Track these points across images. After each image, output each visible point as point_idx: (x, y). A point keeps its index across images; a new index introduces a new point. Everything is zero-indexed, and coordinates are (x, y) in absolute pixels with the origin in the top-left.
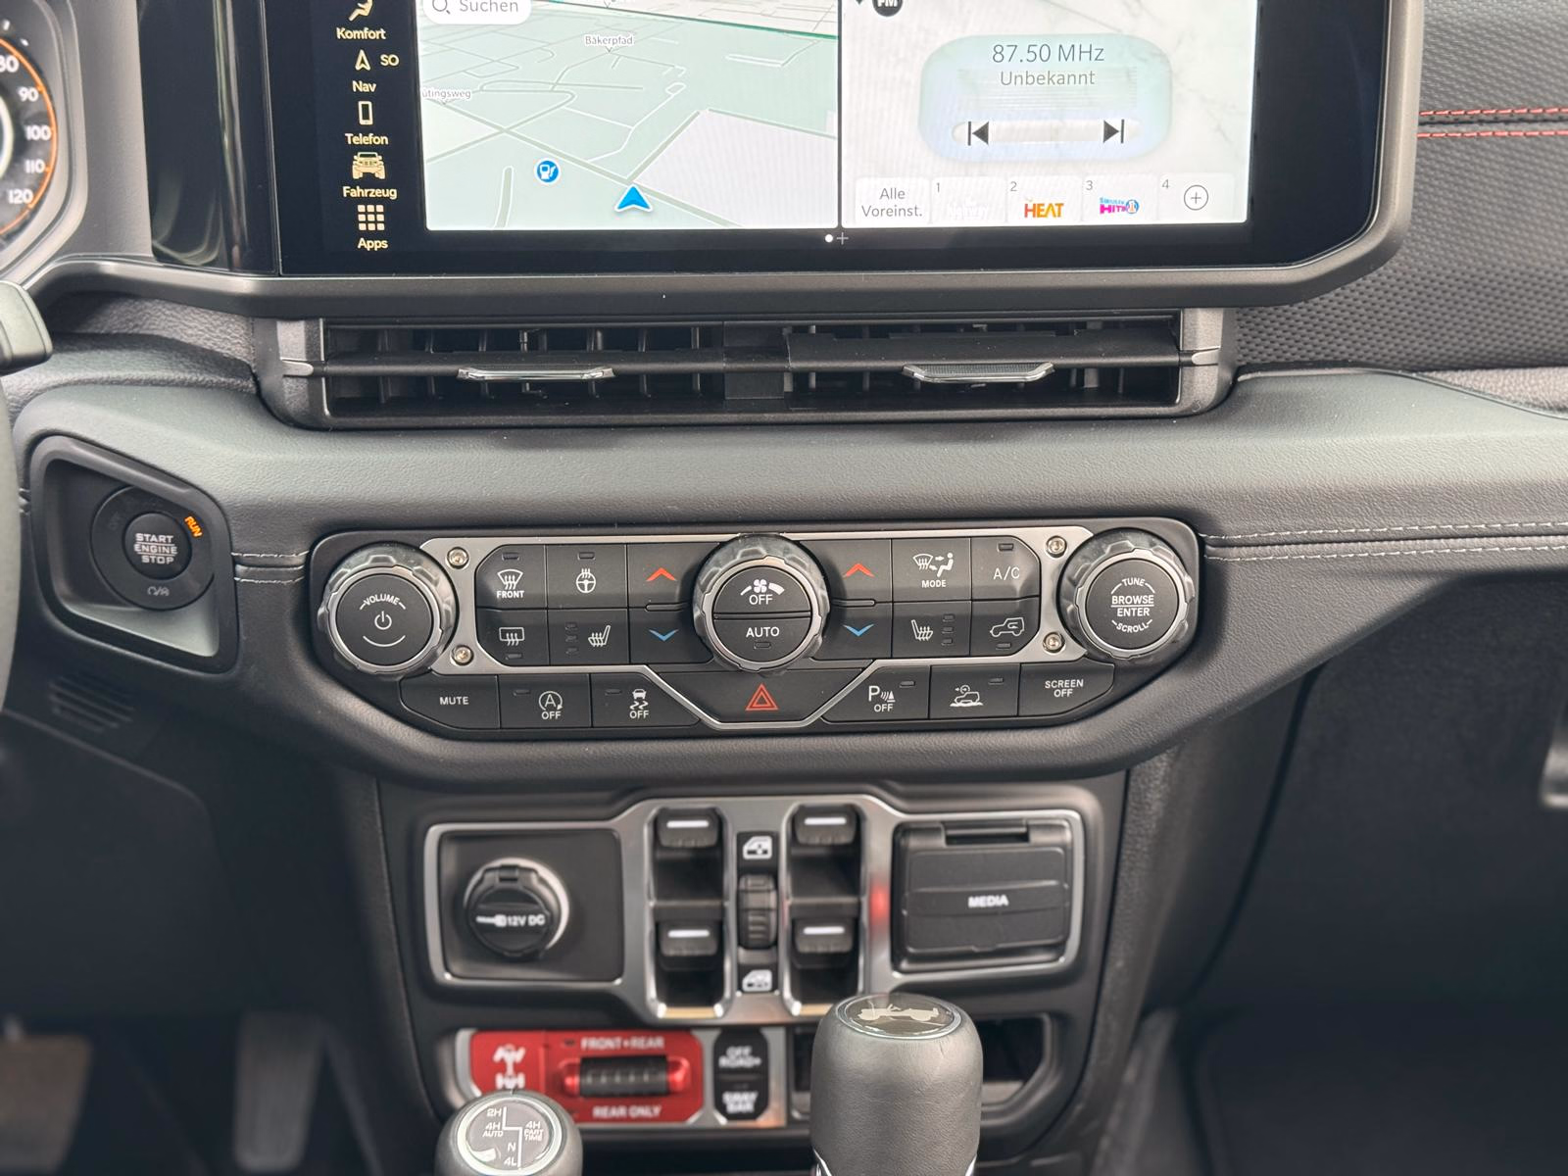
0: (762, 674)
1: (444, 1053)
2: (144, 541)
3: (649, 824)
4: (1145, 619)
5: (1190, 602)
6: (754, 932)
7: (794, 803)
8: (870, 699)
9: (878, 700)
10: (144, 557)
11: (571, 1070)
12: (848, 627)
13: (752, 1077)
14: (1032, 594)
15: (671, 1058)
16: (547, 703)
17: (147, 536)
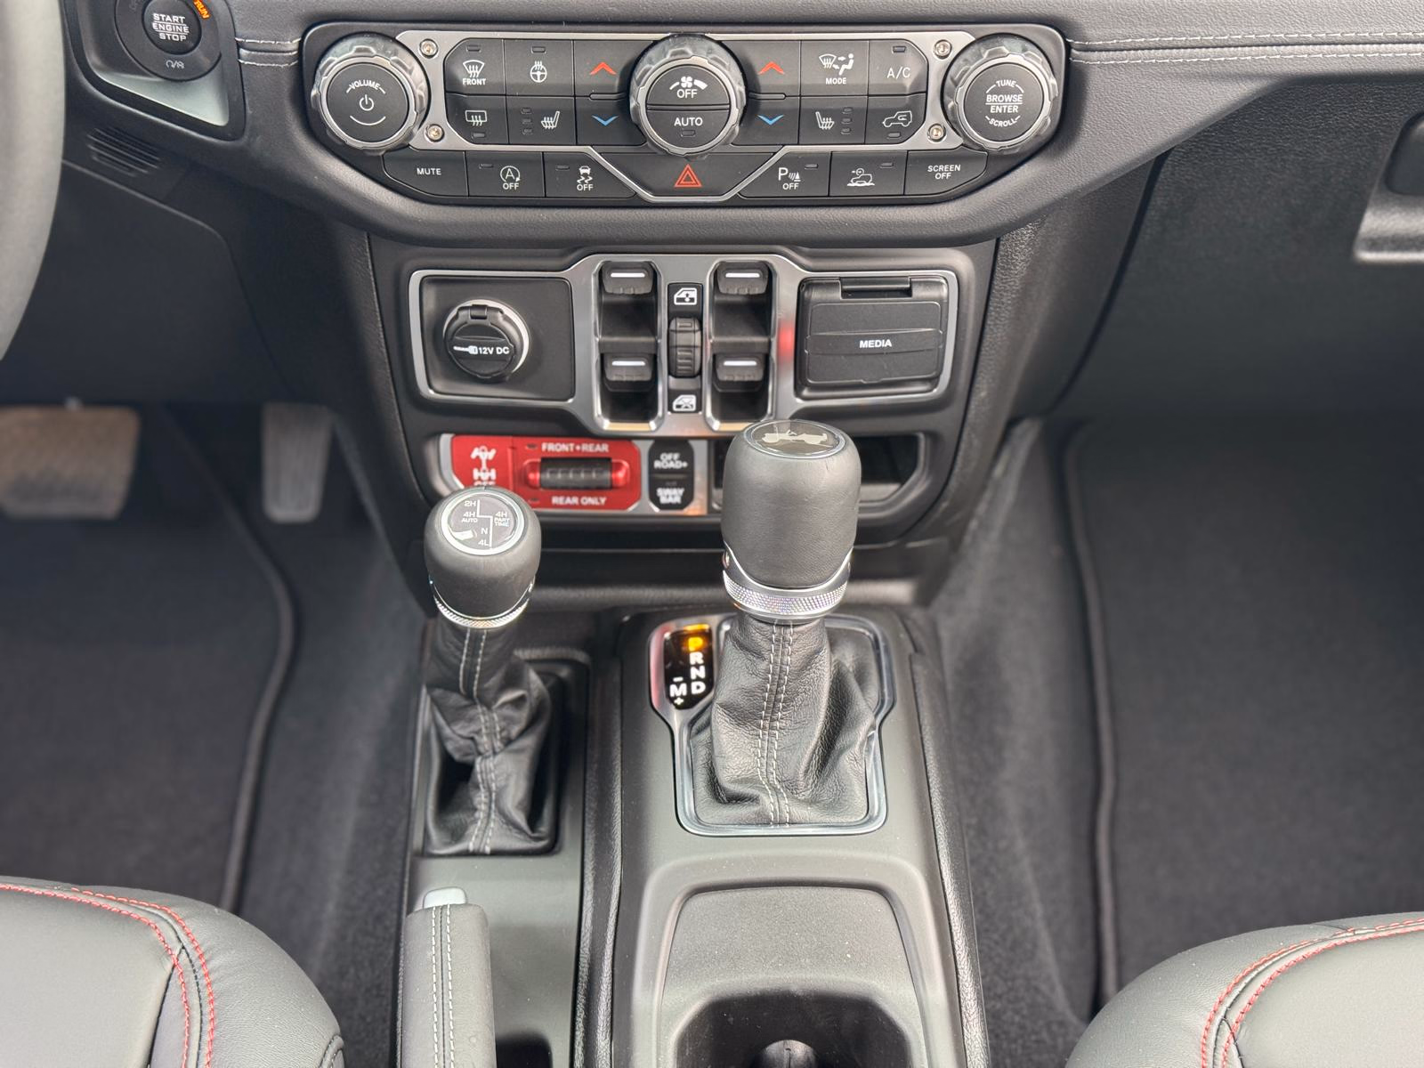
0: (688, 158)
1: (430, 450)
2: (161, 20)
3: (595, 275)
4: (1013, 115)
5: (1054, 101)
6: (681, 365)
7: (716, 260)
8: (780, 179)
9: (786, 179)
10: (161, 34)
11: (533, 467)
12: (762, 117)
13: (680, 477)
14: (920, 91)
15: (614, 461)
16: (507, 176)
17: (163, 16)
